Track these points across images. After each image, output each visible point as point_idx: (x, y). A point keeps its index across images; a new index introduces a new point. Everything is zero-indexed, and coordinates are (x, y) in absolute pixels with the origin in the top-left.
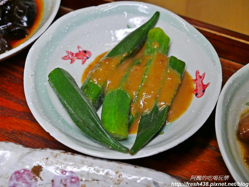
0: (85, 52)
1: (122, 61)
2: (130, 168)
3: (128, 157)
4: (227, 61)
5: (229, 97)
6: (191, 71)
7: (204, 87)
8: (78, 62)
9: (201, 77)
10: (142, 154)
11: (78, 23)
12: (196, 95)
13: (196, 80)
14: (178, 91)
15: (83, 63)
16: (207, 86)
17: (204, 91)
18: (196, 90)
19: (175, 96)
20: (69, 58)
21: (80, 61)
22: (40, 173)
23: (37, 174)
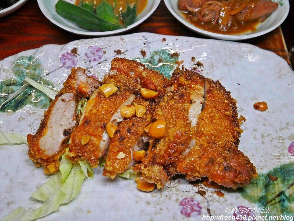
22: (78, 52)
23: (76, 53)
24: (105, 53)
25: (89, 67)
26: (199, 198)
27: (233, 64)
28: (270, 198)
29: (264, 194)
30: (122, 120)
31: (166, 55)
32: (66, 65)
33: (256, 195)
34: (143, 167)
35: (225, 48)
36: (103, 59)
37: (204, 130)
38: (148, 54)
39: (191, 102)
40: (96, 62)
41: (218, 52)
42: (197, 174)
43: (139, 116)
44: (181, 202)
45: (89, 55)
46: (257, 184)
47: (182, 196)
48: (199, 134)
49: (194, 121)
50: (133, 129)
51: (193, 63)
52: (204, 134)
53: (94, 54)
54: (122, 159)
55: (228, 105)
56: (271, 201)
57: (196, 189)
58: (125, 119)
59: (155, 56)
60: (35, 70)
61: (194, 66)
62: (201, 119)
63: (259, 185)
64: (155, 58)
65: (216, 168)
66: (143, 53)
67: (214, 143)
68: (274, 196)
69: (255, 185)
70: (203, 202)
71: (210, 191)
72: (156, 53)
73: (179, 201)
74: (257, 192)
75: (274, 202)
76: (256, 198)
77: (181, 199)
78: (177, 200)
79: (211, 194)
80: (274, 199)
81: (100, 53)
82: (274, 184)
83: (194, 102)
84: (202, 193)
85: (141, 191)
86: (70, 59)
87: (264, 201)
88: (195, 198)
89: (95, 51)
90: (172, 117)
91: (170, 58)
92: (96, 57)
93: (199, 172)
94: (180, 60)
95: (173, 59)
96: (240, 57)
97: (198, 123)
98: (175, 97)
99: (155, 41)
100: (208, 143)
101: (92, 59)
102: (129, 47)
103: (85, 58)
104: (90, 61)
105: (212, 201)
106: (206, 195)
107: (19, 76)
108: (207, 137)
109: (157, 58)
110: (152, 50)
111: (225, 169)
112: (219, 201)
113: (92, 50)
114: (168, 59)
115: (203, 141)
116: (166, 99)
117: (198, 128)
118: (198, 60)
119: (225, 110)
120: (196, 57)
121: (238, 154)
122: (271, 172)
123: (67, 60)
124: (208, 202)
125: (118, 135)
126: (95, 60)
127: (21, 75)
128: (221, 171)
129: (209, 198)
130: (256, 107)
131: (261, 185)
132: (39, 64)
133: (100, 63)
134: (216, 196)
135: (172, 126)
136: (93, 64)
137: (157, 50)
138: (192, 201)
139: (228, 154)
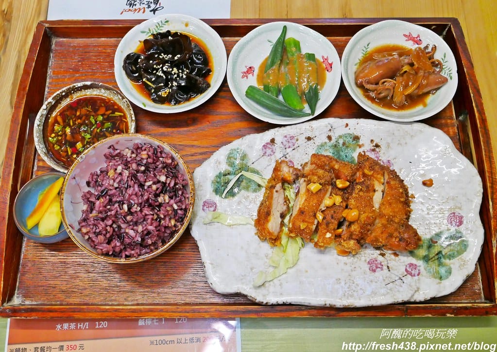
0: (250, 68)
1: (279, 67)
2: (314, 122)
3: (311, 117)
4: (333, 38)
5: (346, 67)
6: (318, 57)
7: (331, 65)
8: (250, 76)
9: (326, 59)
10: (317, 113)
11: (240, 51)
12: (328, 71)
13: (324, 62)
14: (317, 72)
15: (253, 75)
16: (332, 64)
17: (331, 67)
18: (326, 68)
19: (317, 76)
20: (245, 76)
21: (251, 75)
22: (275, 142)
23: (274, 143)
24: (297, 140)
25: (285, 154)
26: (380, 258)
27: (406, 143)
28: (431, 256)
29: (427, 253)
30: (325, 208)
31: (349, 139)
32: (267, 154)
33: (421, 254)
34: (342, 241)
35: (399, 130)
36: (296, 145)
37: (385, 212)
38: (333, 138)
39: (375, 191)
40: (291, 149)
41: (393, 134)
42: (380, 244)
43: (337, 204)
44: (369, 262)
45: (285, 143)
46: (422, 246)
47: (369, 258)
48: (381, 215)
49: (377, 206)
50: (334, 215)
51: (372, 145)
52: (385, 215)
53: (289, 142)
54: (329, 238)
55: (402, 193)
56: (432, 258)
57: (378, 252)
58: (327, 207)
59: (340, 140)
60: (243, 160)
61: (373, 148)
62: (382, 204)
63: (424, 247)
64: (339, 142)
65: (394, 239)
66: (329, 138)
67: (392, 220)
68: (434, 255)
69: (421, 247)
70: (384, 262)
71: (388, 253)
72: (340, 137)
73: (367, 261)
74: (422, 252)
75: (433, 259)
76: (421, 256)
77: (368, 260)
78: (366, 260)
79: (389, 255)
80: (434, 257)
81: (294, 141)
82: (434, 246)
83: (377, 191)
84: (383, 255)
85: (339, 255)
86: (269, 148)
87: (426, 259)
88: (378, 259)
89: (289, 139)
90: (362, 205)
91: (352, 141)
92: (291, 144)
93: (381, 242)
94: (361, 143)
95: (354, 142)
96: (412, 136)
97: (380, 208)
98: (363, 189)
99: (339, 127)
100: (388, 221)
101: (287, 146)
102: (317, 134)
103: (282, 146)
104: (286, 149)
105: (390, 260)
106: (386, 257)
107: (231, 166)
108: (387, 217)
109: (341, 141)
110: (337, 135)
111: (400, 240)
112: (395, 260)
113: (287, 138)
114: (351, 142)
115: (384, 221)
116: (357, 191)
117: (380, 211)
118: (376, 141)
119: (400, 197)
120: (374, 140)
121: (409, 228)
122: (433, 237)
123: (267, 149)
124: (387, 261)
125: (325, 221)
126: (289, 147)
127: (233, 166)
128: (397, 242)
129: (388, 258)
130: (424, 184)
131: (425, 247)
132: (245, 155)
133: (293, 150)
134: (393, 257)
135: (362, 213)
136: (288, 150)
137: (341, 134)
138: (376, 261)
139: (402, 230)
